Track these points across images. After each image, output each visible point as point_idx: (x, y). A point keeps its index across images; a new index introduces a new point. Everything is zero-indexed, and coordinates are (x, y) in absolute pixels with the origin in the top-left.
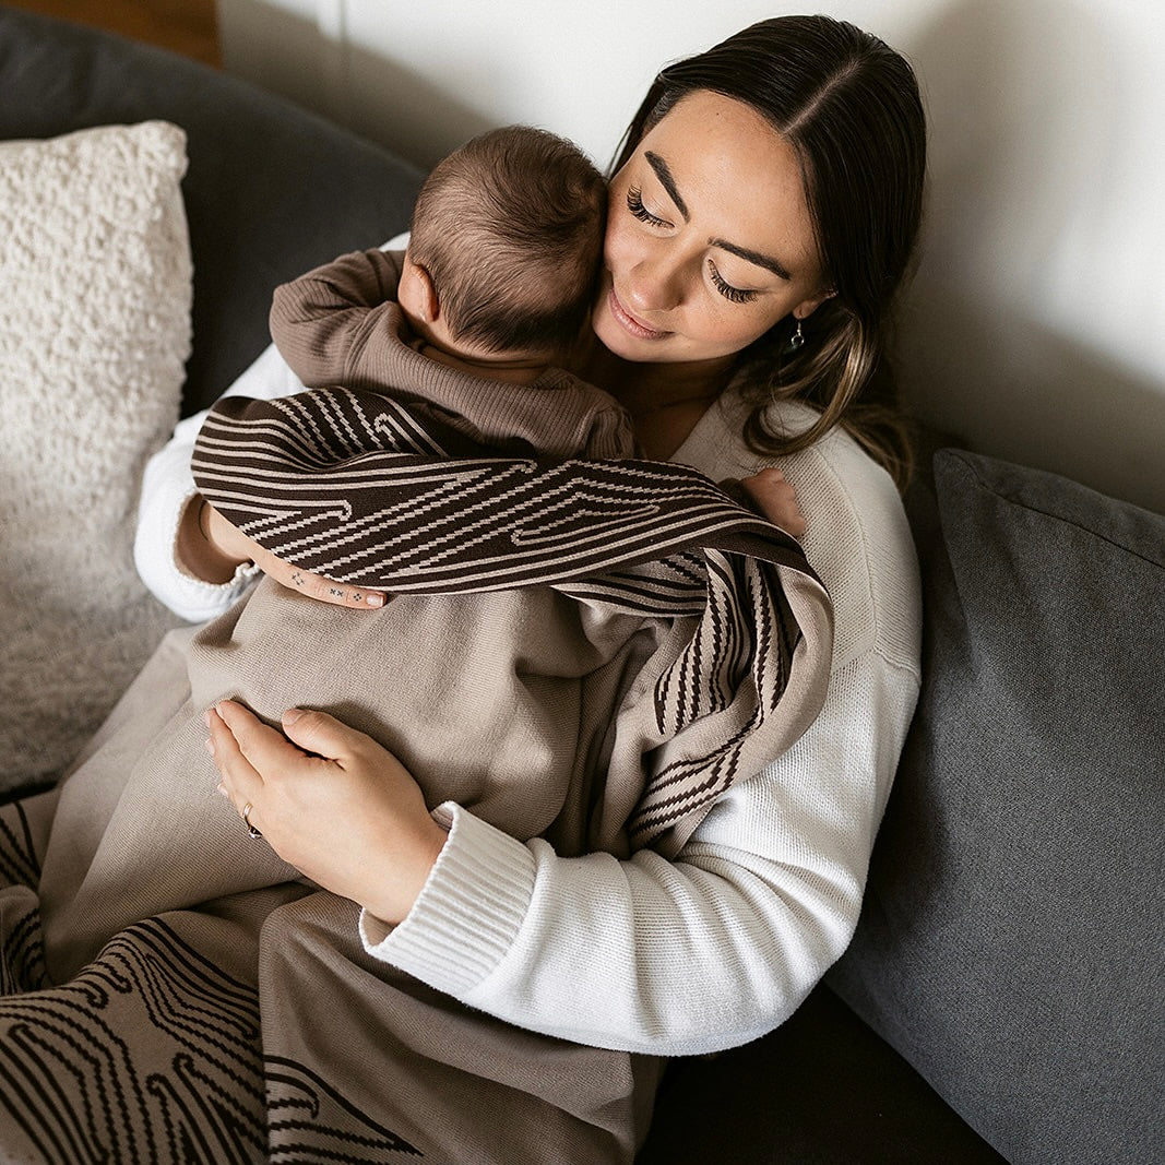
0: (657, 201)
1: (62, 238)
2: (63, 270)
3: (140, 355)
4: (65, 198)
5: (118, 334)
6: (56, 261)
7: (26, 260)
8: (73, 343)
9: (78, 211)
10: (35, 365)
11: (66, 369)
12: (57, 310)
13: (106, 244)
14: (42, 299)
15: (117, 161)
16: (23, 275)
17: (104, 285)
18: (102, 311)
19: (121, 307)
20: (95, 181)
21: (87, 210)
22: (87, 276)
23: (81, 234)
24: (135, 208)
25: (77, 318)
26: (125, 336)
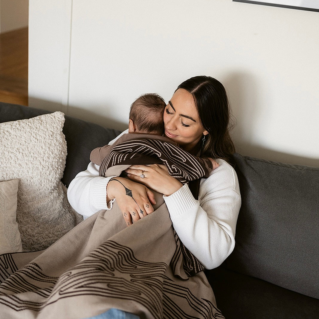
0: (171, 110)
1: (43, 135)
2: (45, 142)
3: (61, 160)
4: (42, 127)
5: (57, 155)
6: (43, 140)
7: (36, 141)
8: (48, 158)
9: (46, 130)
10: (40, 163)
11: (47, 164)
12: (44, 151)
13: (53, 136)
14: (41, 148)
15: (51, 119)
16: (36, 144)
17: (53, 145)
18: (53, 150)
19: (57, 149)
20: (48, 124)
21: (47, 129)
22: (50, 143)
23: (47, 134)
24: (57, 129)
25: (49, 152)
26: (58, 156)
